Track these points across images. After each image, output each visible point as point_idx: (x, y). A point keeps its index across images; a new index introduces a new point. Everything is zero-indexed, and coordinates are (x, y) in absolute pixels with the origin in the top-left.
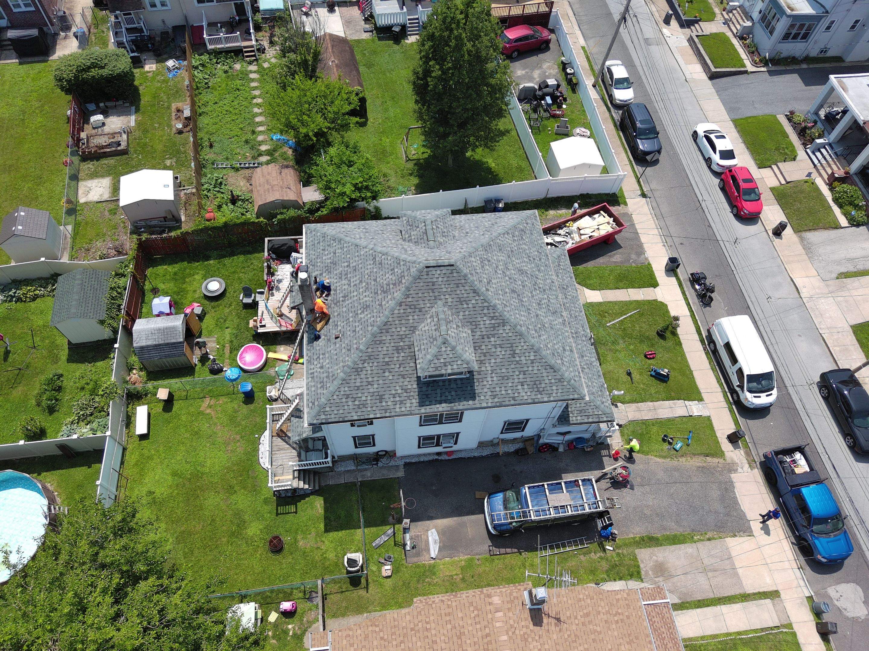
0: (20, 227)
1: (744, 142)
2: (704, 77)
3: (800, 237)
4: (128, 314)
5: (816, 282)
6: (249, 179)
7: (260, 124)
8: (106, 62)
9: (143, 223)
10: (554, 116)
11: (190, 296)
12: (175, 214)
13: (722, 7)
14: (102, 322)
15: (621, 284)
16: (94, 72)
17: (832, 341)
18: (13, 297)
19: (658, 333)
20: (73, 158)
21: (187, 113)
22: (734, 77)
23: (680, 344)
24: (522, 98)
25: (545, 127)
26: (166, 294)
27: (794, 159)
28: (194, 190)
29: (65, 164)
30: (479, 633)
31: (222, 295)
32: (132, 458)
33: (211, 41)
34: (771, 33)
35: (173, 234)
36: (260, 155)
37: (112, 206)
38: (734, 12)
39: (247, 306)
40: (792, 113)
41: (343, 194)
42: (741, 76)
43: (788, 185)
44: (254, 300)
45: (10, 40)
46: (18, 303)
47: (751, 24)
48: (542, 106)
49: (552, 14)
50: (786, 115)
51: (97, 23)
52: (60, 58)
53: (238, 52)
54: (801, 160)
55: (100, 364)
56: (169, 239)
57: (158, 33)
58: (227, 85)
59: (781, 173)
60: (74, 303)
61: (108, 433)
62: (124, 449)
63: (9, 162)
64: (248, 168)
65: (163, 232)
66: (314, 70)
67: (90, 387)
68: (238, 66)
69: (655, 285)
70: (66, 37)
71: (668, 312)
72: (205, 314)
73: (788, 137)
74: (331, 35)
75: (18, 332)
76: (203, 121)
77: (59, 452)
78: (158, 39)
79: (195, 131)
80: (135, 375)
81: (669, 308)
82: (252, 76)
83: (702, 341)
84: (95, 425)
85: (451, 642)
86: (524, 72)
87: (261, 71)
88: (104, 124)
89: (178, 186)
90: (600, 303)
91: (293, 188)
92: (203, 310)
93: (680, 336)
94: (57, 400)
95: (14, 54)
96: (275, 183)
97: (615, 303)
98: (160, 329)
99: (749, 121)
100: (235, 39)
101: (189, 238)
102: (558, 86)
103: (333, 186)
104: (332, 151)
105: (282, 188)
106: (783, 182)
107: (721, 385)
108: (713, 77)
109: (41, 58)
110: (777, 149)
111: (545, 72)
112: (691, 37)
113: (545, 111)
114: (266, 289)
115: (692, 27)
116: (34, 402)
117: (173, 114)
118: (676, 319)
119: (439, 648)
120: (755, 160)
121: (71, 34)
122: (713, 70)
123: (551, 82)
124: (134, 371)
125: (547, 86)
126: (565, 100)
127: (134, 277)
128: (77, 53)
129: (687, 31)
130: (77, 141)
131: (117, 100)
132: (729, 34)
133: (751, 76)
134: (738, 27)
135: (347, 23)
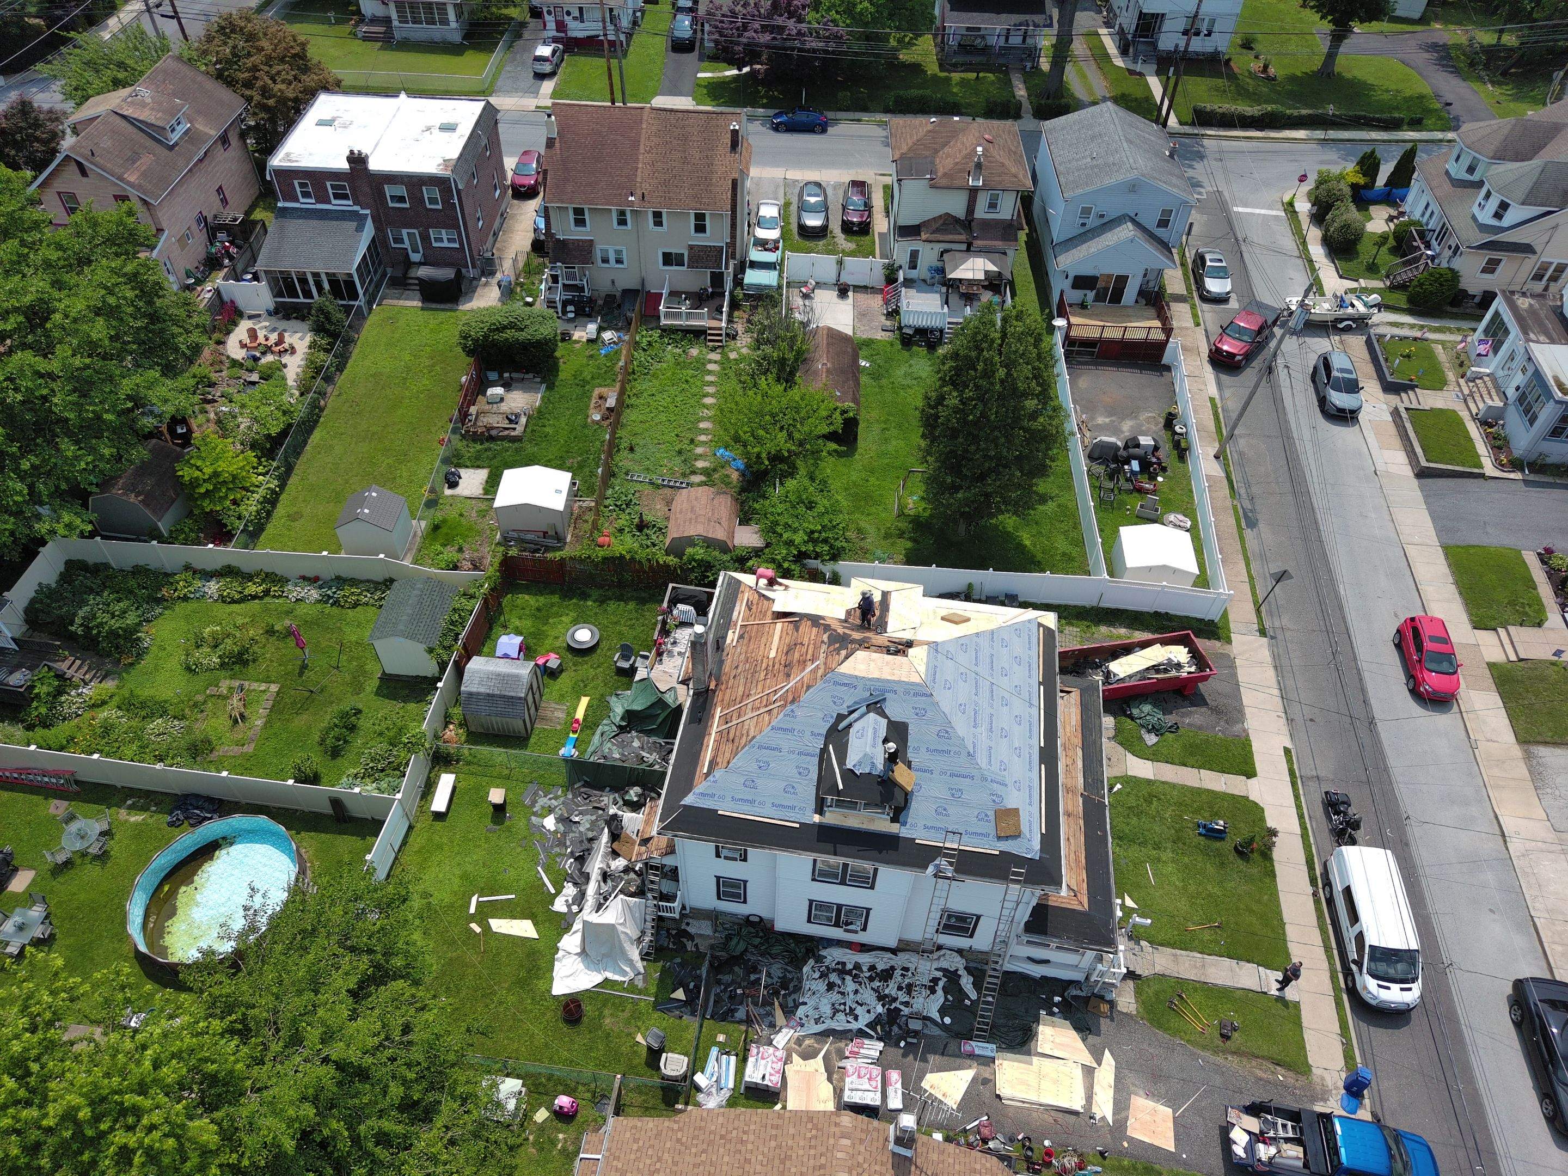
0: (366, 511)
1: (1456, 583)
2: (1408, 472)
3: (1525, 751)
4: (465, 647)
5: (1541, 830)
6: (669, 503)
7: (704, 432)
8: (528, 322)
9: (515, 535)
10: (1140, 491)
11: (548, 642)
12: (560, 530)
13: (1461, 371)
14: (431, 651)
15: (1191, 760)
16: (509, 334)
17: (1550, 934)
18: (329, 597)
19: (1236, 848)
20: (453, 437)
21: (611, 402)
22: (1460, 480)
23: (1272, 874)
24: (1096, 456)
25: (1122, 504)
26: (518, 632)
27: (1540, 625)
28: (593, 504)
29: (441, 442)
30: (812, 1161)
31: (591, 650)
32: (417, 841)
33: (667, 315)
34: (1532, 422)
35: (549, 555)
36: (693, 473)
37: (483, 506)
38: (1478, 381)
39: (621, 672)
40: (1549, 551)
41: (790, 543)
42: (1472, 480)
43: (1520, 664)
44: (632, 666)
45: (418, 278)
46: (334, 608)
47: (1501, 404)
48: (1125, 473)
49: (1169, 345)
50: (1539, 554)
51: (530, 271)
52: (472, 311)
53: (698, 334)
54: (1552, 629)
55: (412, 706)
56: (543, 562)
57: (603, 295)
58: (673, 374)
59: (1512, 643)
60: (405, 618)
61: (399, 796)
62: (411, 828)
63: (374, 429)
64: (672, 487)
65: (537, 551)
66: (792, 373)
67: (391, 734)
68: (694, 352)
69: (1250, 773)
70: (486, 284)
71: (1262, 819)
72: (562, 671)
73: (1535, 588)
74: (830, 329)
75: (324, 644)
76: (630, 416)
77: (328, 810)
78: (600, 302)
79: (616, 425)
80: (451, 732)
81: (1266, 814)
82: (711, 367)
83: (1313, 881)
84: (384, 785)
85: (770, 1167)
86: (1107, 420)
87: (725, 362)
88: (502, 400)
89: (574, 494)
90: (1149, 782)
91: (725, 523)
92: (560, 664)
93: (1275, 864)
94: (346, 742)
95: (418, 294)
96: (702, 512)
97: (1174, 786)
98: (499, 675)
99: (1471, 551)
100: (700, 317)
101: (569, 564)
102: (1156, 448)
103: (779, 529)
104: (791, 484)
105: (709, 520)
106: (1513, 658)
107: (1330, 958)
108: (1422, 474)
109: (448, 306)
110: (1512, 603)
111: (1142, 425)
112: (1396, 409)
113: (1127, 480)
114: (654, 651)
115: (1403, 395)
116: (317, 739)
117: (594, 401)
118: (1273, 833)
119: (752, 1171)
120: (1470, 614)
121: (494, 281)
122: (1424, 463)
123: (1145, 441)
124: (451, 727)
125: (1138, 445)
126: (1164, 469)
127: (486, 601)
128: (494, 308)
129: (1393, 399)
130: (464, 415)
131: (527, 373)
132: (1464, 415)
133: (1492, 483)
134: (1481, 405)
135: (861, 315)
